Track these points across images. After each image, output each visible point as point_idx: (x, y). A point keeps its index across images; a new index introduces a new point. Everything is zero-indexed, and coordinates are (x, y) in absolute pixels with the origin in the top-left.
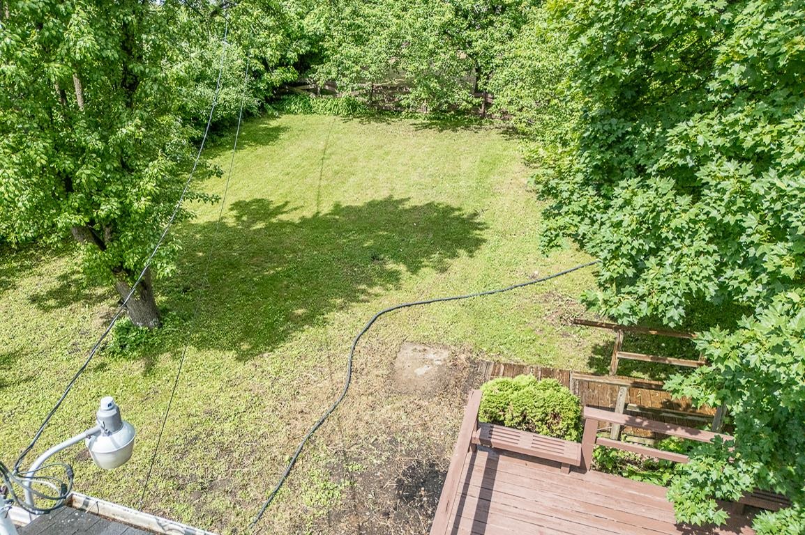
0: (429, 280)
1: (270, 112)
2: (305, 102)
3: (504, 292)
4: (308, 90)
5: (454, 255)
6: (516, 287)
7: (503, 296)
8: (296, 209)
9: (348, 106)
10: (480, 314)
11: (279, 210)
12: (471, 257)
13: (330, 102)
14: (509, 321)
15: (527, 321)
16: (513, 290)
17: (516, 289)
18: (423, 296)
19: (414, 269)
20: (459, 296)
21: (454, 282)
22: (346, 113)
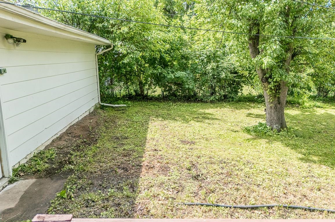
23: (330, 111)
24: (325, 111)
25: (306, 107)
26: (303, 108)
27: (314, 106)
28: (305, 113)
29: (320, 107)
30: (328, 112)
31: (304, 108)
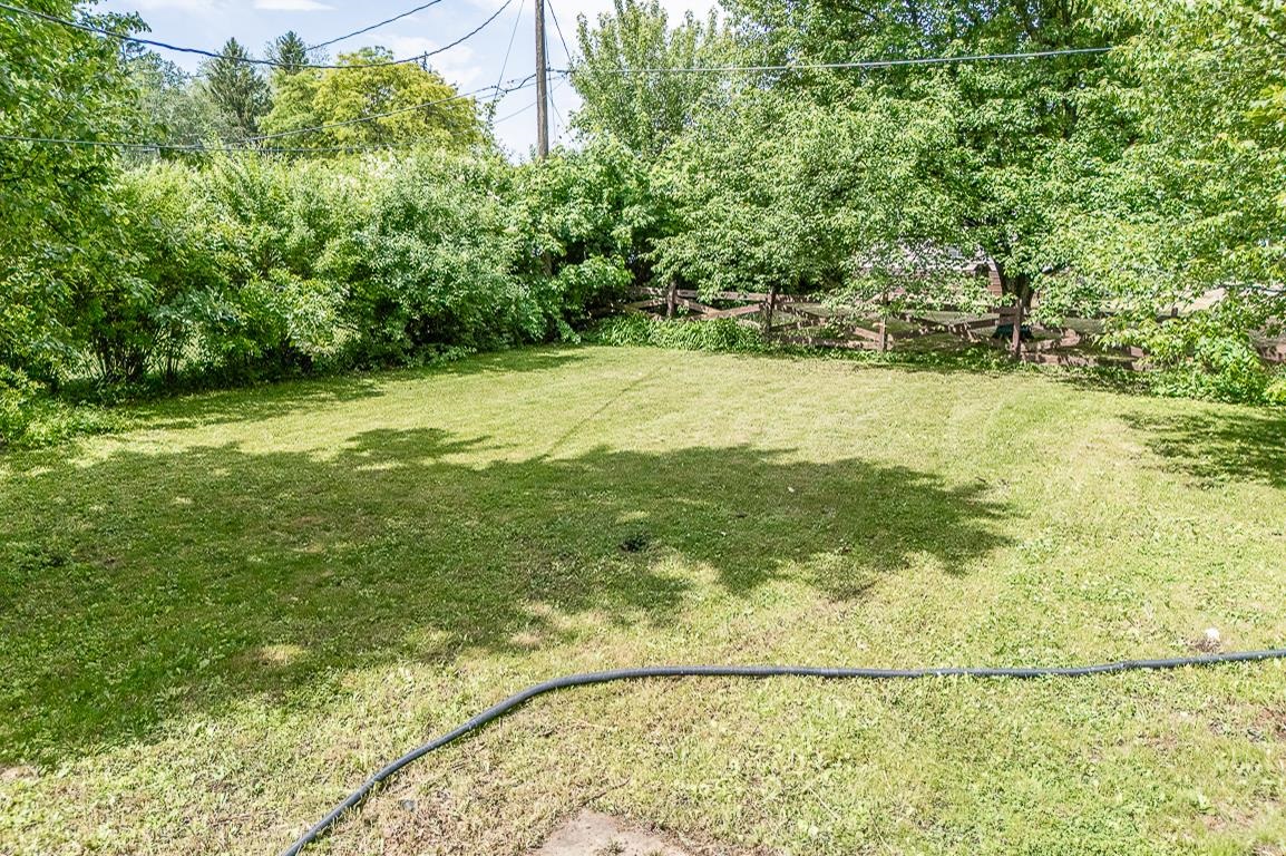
0: (787, 612)
1: (566, 336)
2: (640, 326)
3: (1081, 680)
4: (651, 310)
5: (894, 562)
6: (1132, 667)
7: (1075, 693)
8: (498, 447)
9: (720, 333)
10: (970, 745)
11: (456, 448)
12: (952, 571)
13: (683, 327)
14: (1111, 790)
15: (1203, 801)
16: (1122, 676)
17: (1133, 675)
18: (744, 655)
19: (741, 579)
20: (887, 667)
21: (878, 629)
22: (713, 347)
23: (141, 439)
24: (119, 444)
25: (37, 441)
26: (25, 447)
27: (74, 430)
28: (27, 473)
29: (99, 430)
30: (132, 448)
31: (29, 449)
